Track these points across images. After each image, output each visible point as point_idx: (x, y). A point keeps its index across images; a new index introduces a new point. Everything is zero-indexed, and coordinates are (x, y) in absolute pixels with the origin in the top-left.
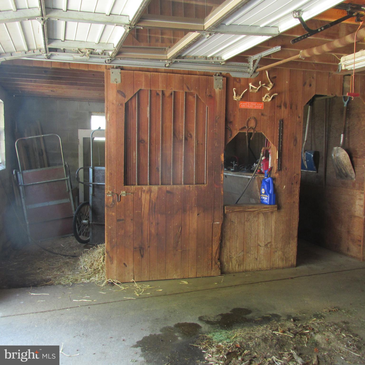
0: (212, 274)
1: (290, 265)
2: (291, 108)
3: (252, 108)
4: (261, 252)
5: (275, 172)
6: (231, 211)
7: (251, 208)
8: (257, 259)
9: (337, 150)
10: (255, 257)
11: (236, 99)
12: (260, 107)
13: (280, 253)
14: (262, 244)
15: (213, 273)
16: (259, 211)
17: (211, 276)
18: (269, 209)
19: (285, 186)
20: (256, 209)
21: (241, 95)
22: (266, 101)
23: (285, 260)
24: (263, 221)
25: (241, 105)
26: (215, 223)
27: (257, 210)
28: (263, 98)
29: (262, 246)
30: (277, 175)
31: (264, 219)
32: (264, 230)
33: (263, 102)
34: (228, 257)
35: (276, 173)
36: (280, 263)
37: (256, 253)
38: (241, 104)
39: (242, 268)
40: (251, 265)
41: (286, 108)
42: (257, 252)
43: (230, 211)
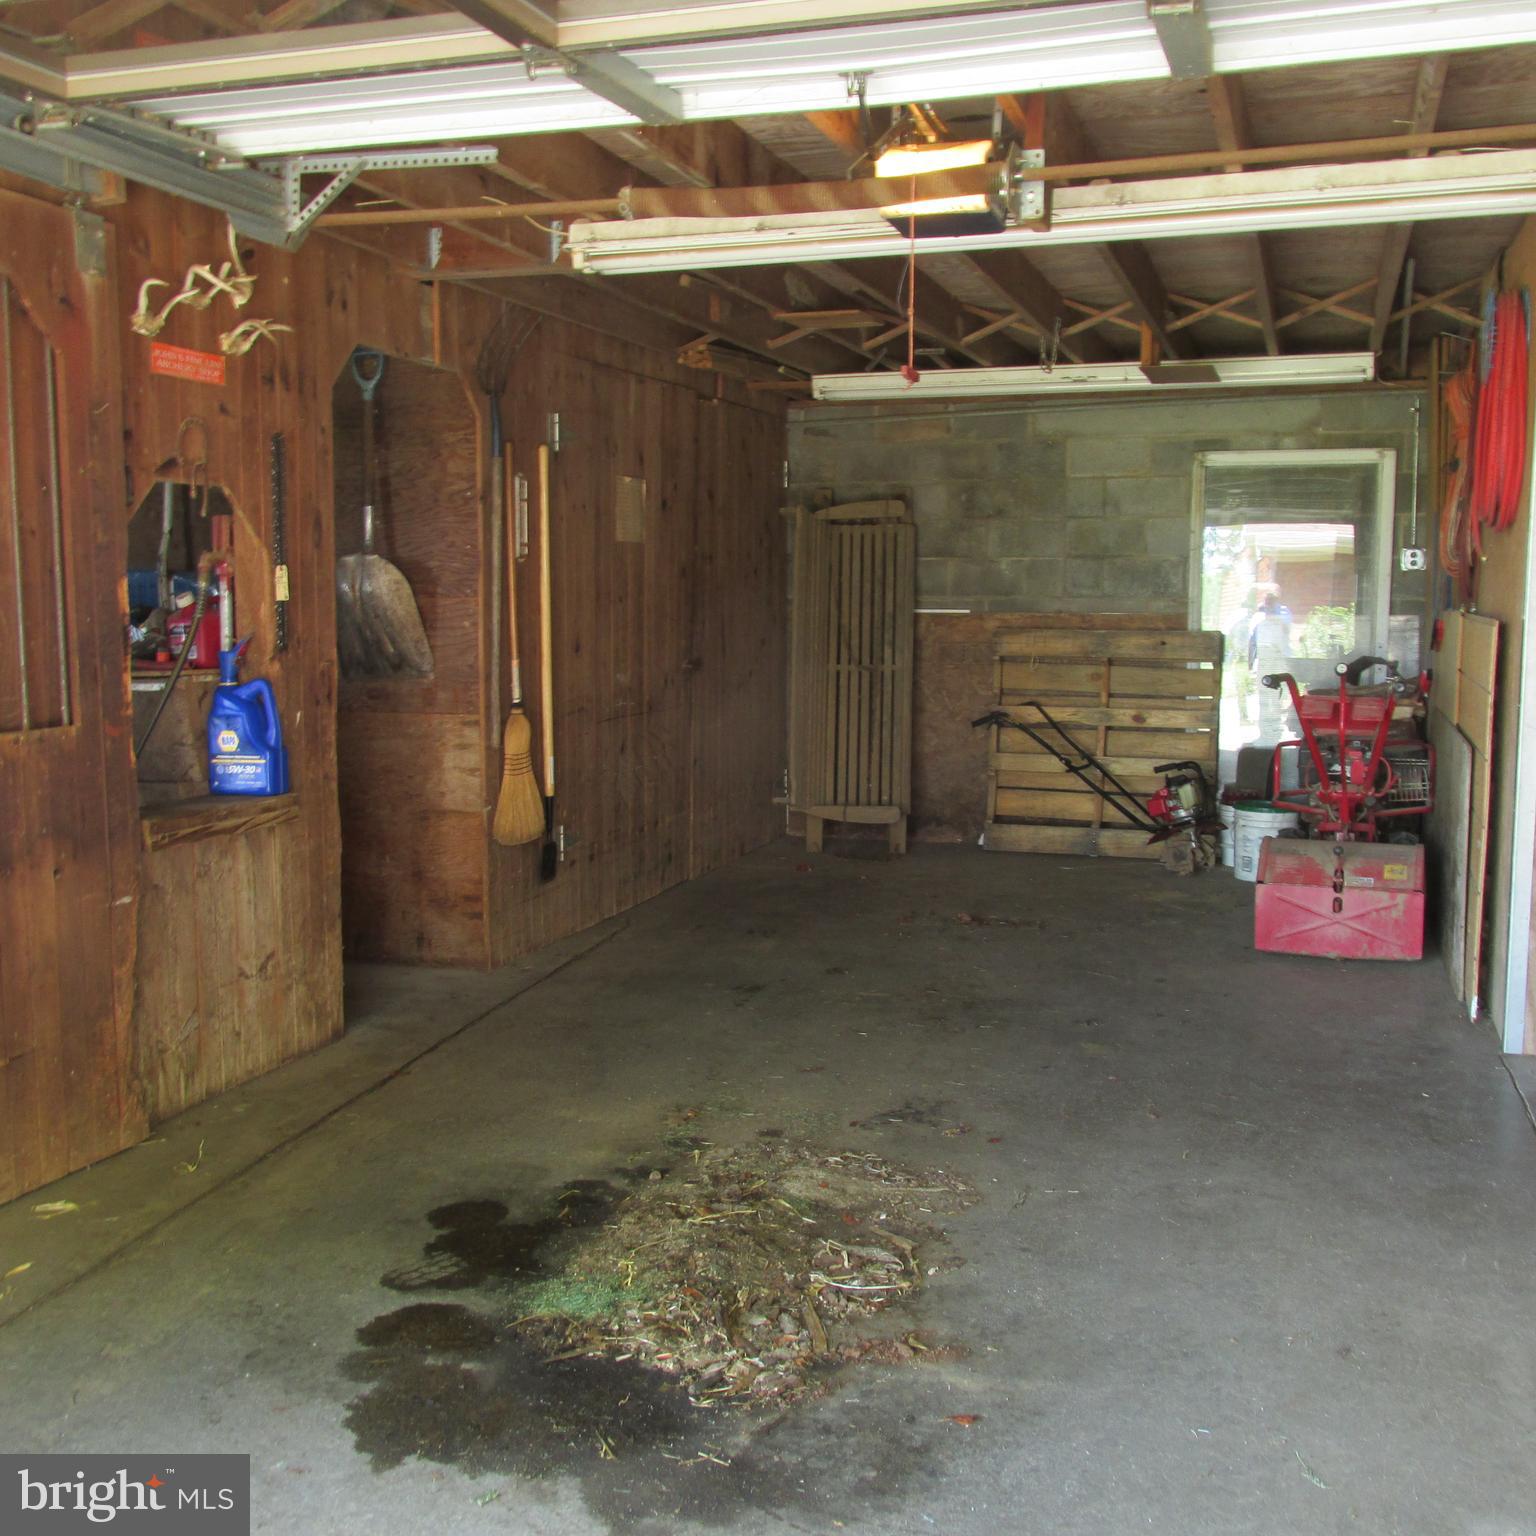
0: (122, 1141)
1: (330, 1033)
2: (301, 391)
3: (190, 377)
4: (251, 1000)
5: (268, 658)
6: (167, 840)
7: (226, 818)
8: (238, 1034)
9: (363, 565)
10: (234, 1028)
11: (143, 331)
12: (217, 374)
13: (302, 989)
14: (251, 967)
15: (125, 1139)
16: (249, 825)
17: (121, 1153)
18: (277, 813)
19: (299, 715)
20: (240, 817)
21: (165, 314)
22: (234, 350)
23: (318, 1018)
24: (247, 869)
25: (156, 358)
26: (118, 903)
27: (244, 823)
28: (223, 336)
29: (252, 976)
30: (277, 666)
31: (251, 861)
32: (252, 907)
33: (223, 353)
34: (151, 1048)
35: (272, 659)
36: (303, 1034)
37: (236, 1010)
38: (157, 352)
39: (200, 1088)
40: (223, 1067)
41: (288, 389)
42: (239, 1006)
43: (163, 838)
